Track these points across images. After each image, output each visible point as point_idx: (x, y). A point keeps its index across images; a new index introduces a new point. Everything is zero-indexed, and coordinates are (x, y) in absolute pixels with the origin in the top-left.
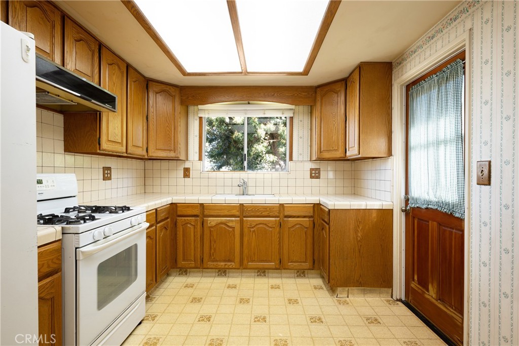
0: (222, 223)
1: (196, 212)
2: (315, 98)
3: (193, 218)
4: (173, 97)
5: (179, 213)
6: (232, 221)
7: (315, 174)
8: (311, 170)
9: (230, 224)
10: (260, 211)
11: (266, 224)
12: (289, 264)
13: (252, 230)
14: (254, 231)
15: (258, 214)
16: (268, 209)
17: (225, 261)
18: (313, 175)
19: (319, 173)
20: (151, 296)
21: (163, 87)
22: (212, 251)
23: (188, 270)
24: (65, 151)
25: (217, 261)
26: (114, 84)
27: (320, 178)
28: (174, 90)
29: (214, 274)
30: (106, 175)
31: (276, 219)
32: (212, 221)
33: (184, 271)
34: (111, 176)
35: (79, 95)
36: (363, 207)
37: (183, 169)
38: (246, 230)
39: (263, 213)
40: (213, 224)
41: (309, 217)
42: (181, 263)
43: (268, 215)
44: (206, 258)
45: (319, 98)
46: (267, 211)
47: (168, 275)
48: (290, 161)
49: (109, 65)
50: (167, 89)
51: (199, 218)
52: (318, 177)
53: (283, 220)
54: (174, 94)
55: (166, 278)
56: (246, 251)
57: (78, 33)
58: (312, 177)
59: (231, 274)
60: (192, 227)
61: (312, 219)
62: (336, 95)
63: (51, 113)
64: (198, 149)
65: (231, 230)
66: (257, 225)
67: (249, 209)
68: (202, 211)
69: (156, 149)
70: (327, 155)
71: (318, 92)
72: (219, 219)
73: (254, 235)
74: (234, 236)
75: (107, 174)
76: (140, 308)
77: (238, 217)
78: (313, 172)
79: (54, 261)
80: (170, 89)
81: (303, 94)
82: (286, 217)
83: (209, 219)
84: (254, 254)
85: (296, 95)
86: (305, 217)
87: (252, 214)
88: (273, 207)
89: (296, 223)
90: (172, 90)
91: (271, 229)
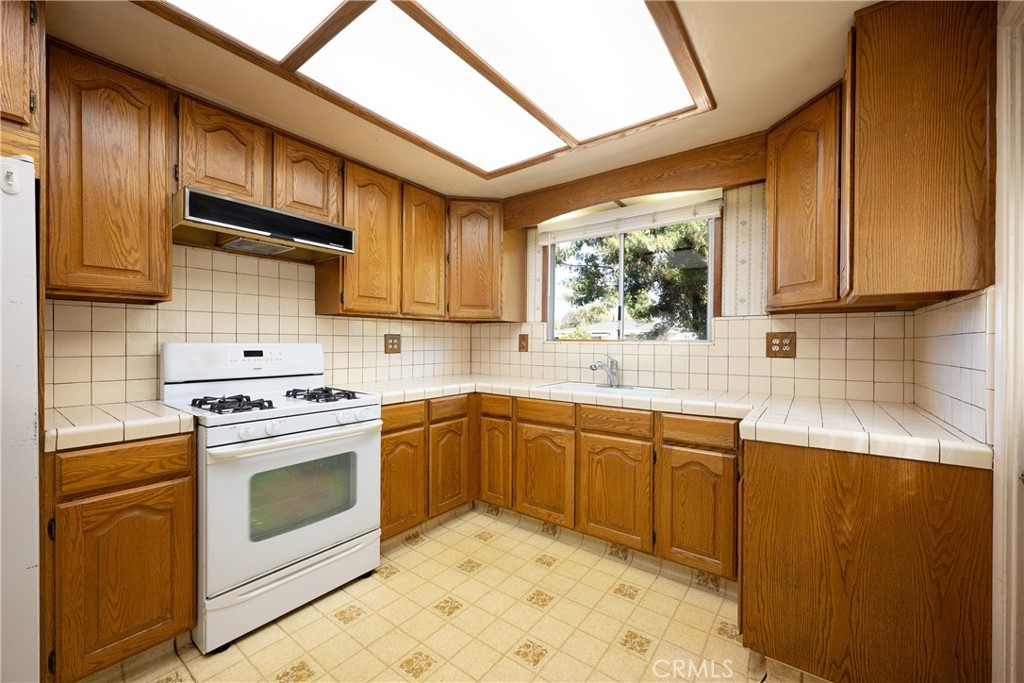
0: (543, 436)
1: (506, 410)
2: (766, 158)
3: (502, 421)
4: (489, 219)
5: (484, 410)
6: (561, 434)
7: (782, 347)
8: (770, 336)
9: (557, 440)
10: (611, 422)
11: (622, 451)
12: (674, 549)
13: (597, 458)
14: (599, 462)
15: (608, 427)
16: (627, 420)
17: (548, 507)
18: (776, 348)
19: (793, 345)
20: (422, 536)
21: (474, 205)
22: (529, 484)
23: (501, 509)
24: (318, 312)
25: (537, 505)
26: (372, 213)
27: (794, 357)
28: (490, 208)
29: (537, 527)
30: (390, 347)
31: (645, 443)
32: (530, 430)
33: (495, 510)
34: (399, 346)
35: (269, 234)
36: (860, 449)
37: (518, 336)
38: (584, 457)
39: (618, 428)
40: (531, 435)
41: (726, 450)
42: (486, 493)
43: (627, 432)
44: (520, 496)
45: (772, 159)
46: (625, 424)
47: (474, 508)
48: (715, 316)
49: (360, 186)
50: (480, 208)
51: (510, 423)
52: (791, 354)
53: (661, 449)
54: (491, 214)
55: (467, 512)
56: (584, 499)
57: (297, 151)
58: (770, 354)
59: (563, 536)
60: (501, 436)
61: (733, 457)
62: (812, 137)
63: (294, 266)
64: (541, 302)
65: (559, 451)
66: (605, 449)
67: (590, 416)
68: (516, 410)
69: (462, 306)
70: (789, 298)
71: (770, 143)
72: (541, 427)
73: (599, 469)
74: (564, 463)
75: (393, 344)
76: (368, 552)
77: (572, 428)
78: (776, 341)
79: (173, 460)
80: (484, 207)
81: (735, 157)
82: (668, 441)
83: (527, 425)
84: (600, 508)
85: (714, 164)
86: (713, 448)
87: (596, 426)
88: (639, 417)
89: (692, 460)
90: (487, 209)
91: (633, 464)
